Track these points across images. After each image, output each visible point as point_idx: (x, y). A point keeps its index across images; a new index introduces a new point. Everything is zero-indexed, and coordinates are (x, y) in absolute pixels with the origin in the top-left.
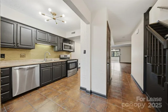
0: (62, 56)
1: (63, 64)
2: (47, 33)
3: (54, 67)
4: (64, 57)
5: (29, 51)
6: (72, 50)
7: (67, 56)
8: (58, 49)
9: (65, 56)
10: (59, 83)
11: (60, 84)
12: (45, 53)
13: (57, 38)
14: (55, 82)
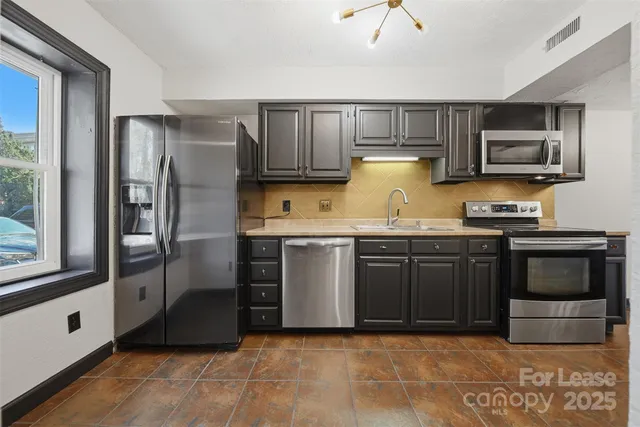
0: (480, 208)
1: (473, 255)
2: (394, 108)
3: (416, 259)
4: (489, 213)
5: (343, 191)
6: (559, 169)
7: (512, 208)
8: (447, 173)
9: (499, 208)
10: (442, 357)
11: (442, 364)
12: (391, 196)
13: (444, 118)
14: (426, 340)
